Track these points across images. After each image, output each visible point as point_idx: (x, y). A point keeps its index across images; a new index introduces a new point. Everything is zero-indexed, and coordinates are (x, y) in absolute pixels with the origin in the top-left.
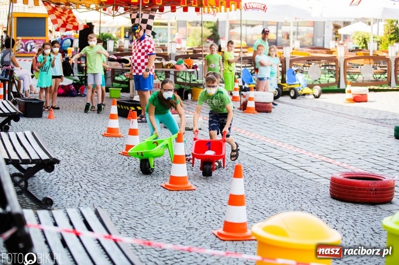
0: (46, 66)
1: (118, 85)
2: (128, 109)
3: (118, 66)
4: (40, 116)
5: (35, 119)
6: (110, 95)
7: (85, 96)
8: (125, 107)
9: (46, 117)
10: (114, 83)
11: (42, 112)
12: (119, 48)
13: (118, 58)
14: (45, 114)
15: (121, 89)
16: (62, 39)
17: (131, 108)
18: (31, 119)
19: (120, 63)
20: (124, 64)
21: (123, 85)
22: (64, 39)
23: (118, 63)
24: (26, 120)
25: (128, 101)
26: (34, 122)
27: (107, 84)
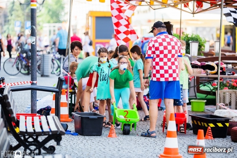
0: (104, 74)
1: (204, 96)
2: (206, 126)
3: (201, 73)
4: (98, 133)
5: (92, 138)
6: (192, 108)
7: (161, 110)
8: (202, 123)
9: (106, 136)
10: (198, 94)
11: (102, 129)
12: (209, 52)
13: (201, 64)
14: (105, 132)
15: (205, 101)
16: (142, 42)
17: (210, 124)
18: (87, 137)
19: (204, 70)
20: (209, 71)
21: (209, 97)
22: (145, 41)
23: (202, 70)
24: (81, 139)
25: (207, 116)
26: (89, 142)
27: (190, 95)
